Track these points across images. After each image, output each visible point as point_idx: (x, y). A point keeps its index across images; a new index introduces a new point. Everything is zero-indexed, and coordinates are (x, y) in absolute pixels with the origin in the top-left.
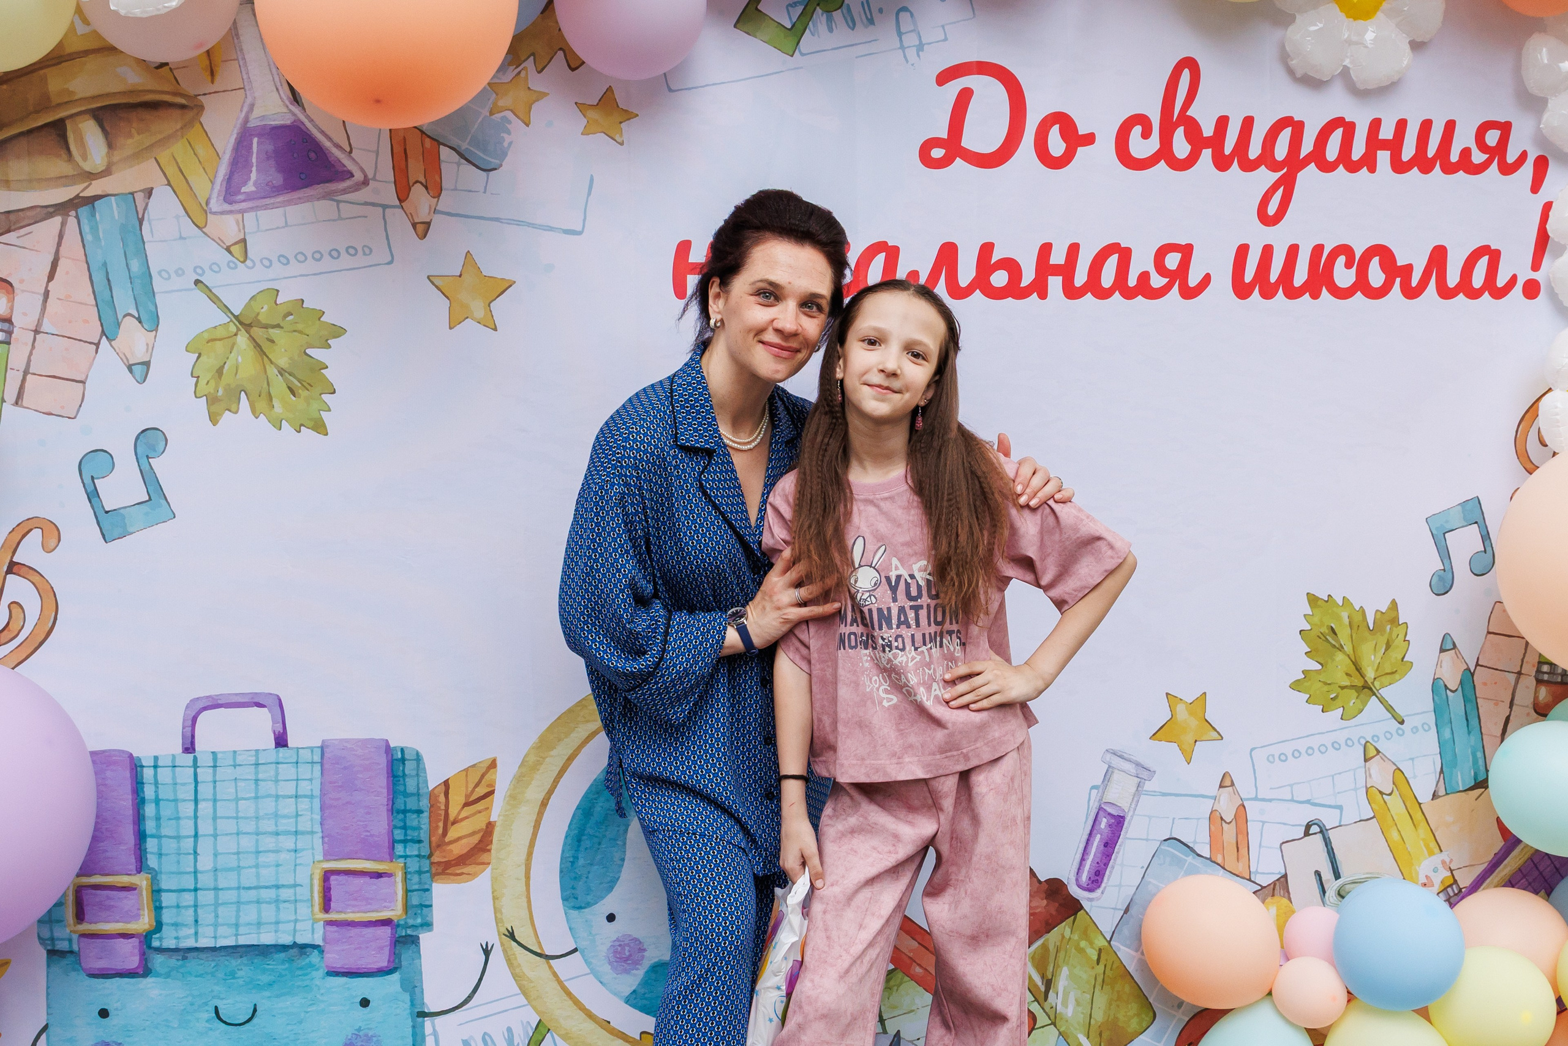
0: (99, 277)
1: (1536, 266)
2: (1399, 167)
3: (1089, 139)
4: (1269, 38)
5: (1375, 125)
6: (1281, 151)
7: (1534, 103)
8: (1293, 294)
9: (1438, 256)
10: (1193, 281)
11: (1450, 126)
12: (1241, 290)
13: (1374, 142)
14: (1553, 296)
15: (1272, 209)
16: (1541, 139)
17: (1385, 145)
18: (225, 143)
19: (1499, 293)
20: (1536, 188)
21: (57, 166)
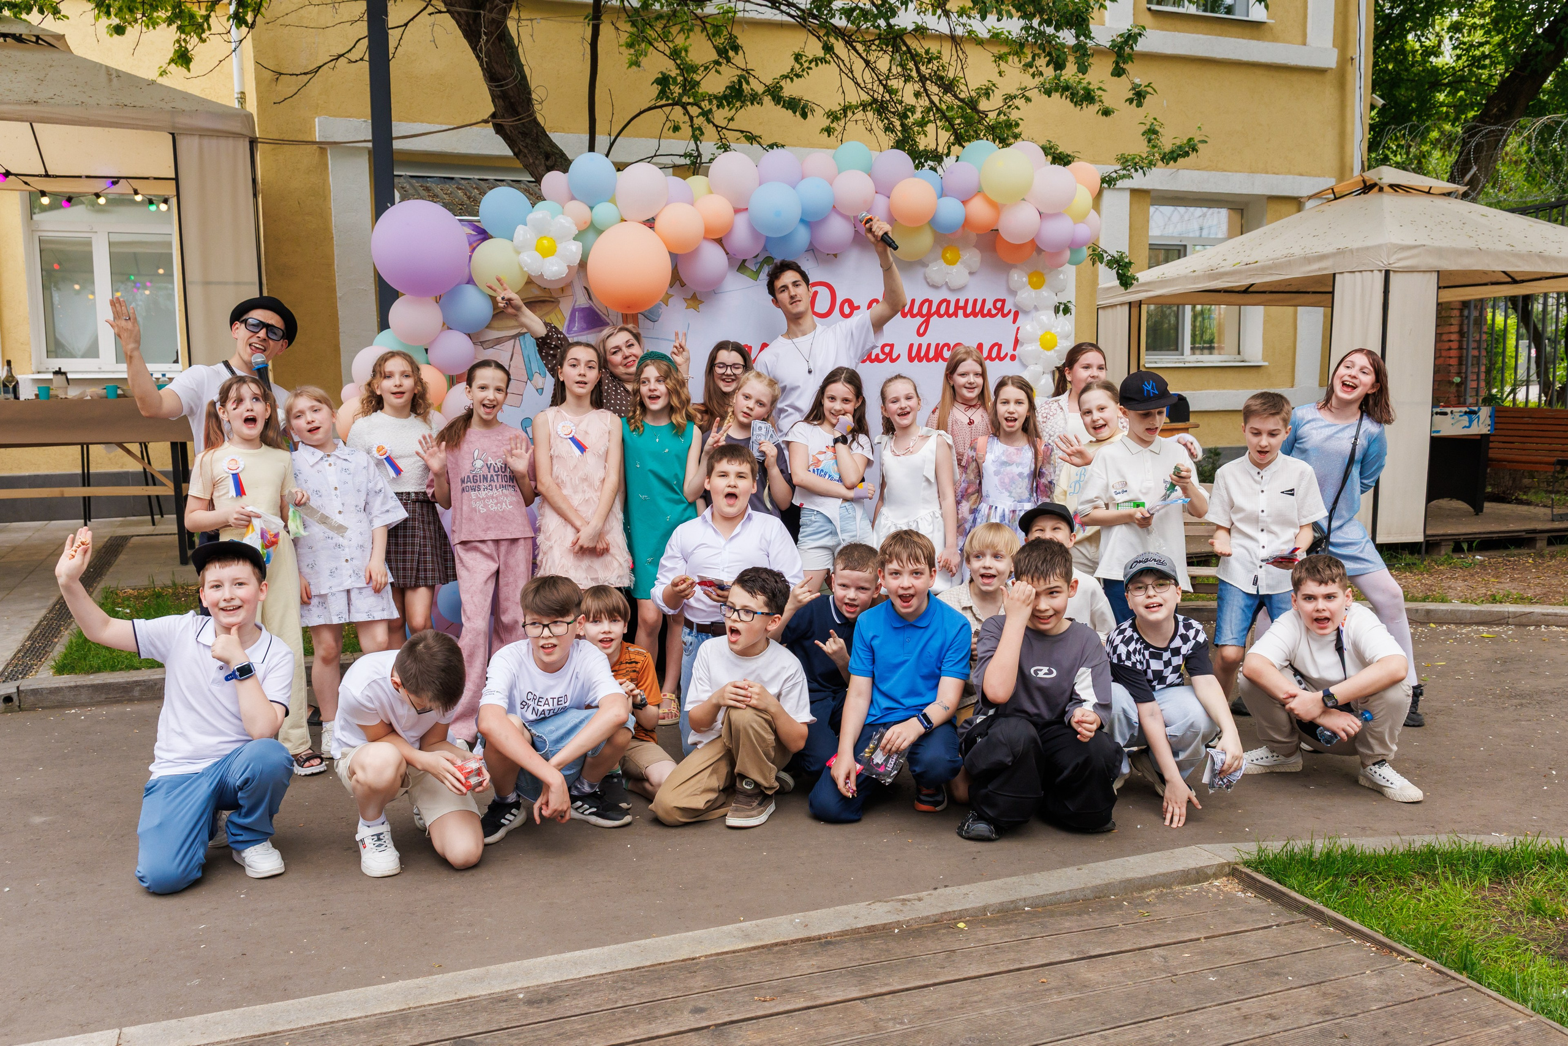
0: (526, 360)
1: (1014, 349)
2: (966, 315)
3: (858, 308)
4: (920, 272)
5: (958, 301)
6: (925, 311)
7: (1013, 293)
8: (929, 360)
9: (980, 346)
10: (894, 356)
11: (984, 301)
12: (911, 359)
13: (957, 307)
14: (1020, 360)
15: (921, 331)
16: (1016, 305)
17: (961, 308)
18: (567, 315)
19: (1002, 359)
20: (1014, 322)
21: (513, 323)
